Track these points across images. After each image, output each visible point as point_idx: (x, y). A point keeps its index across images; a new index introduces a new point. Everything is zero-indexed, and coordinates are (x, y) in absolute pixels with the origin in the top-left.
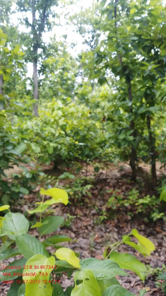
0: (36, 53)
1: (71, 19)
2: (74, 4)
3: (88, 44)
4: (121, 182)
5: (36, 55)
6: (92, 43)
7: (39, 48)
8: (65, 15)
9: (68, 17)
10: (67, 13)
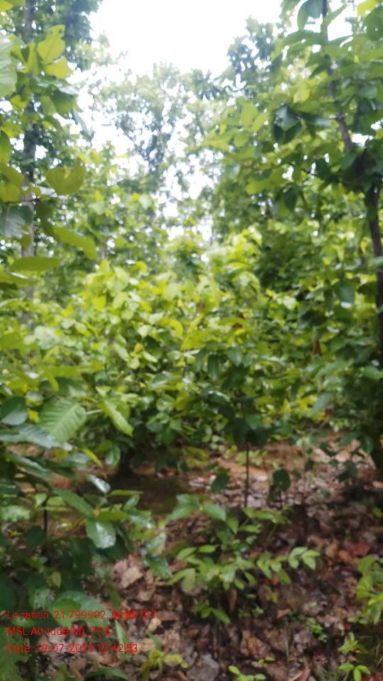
0: (33, 157)
1: (104, 96)
2: (112, 64)
3: (143, 156)
4: (353, 517)
5: (31, 161)
6: (153, 154)
7: (39, 144)
8: (91, 87)
9: (95, 91)
10: (95, 83)
